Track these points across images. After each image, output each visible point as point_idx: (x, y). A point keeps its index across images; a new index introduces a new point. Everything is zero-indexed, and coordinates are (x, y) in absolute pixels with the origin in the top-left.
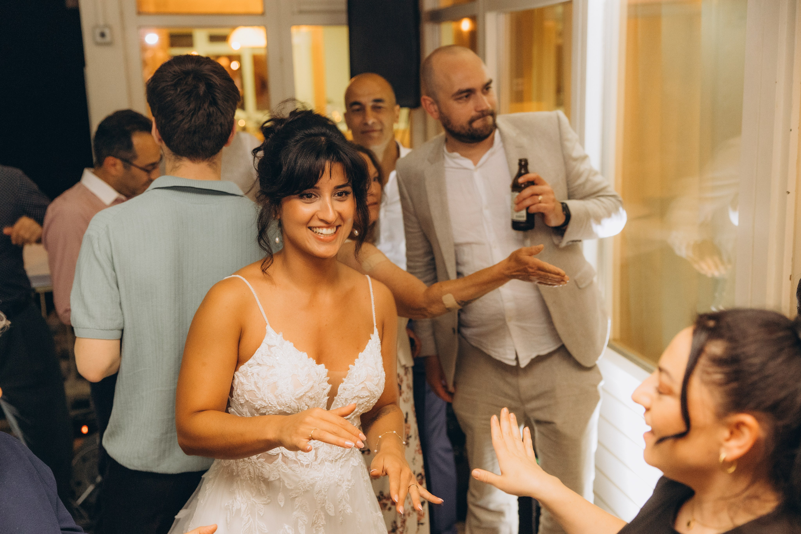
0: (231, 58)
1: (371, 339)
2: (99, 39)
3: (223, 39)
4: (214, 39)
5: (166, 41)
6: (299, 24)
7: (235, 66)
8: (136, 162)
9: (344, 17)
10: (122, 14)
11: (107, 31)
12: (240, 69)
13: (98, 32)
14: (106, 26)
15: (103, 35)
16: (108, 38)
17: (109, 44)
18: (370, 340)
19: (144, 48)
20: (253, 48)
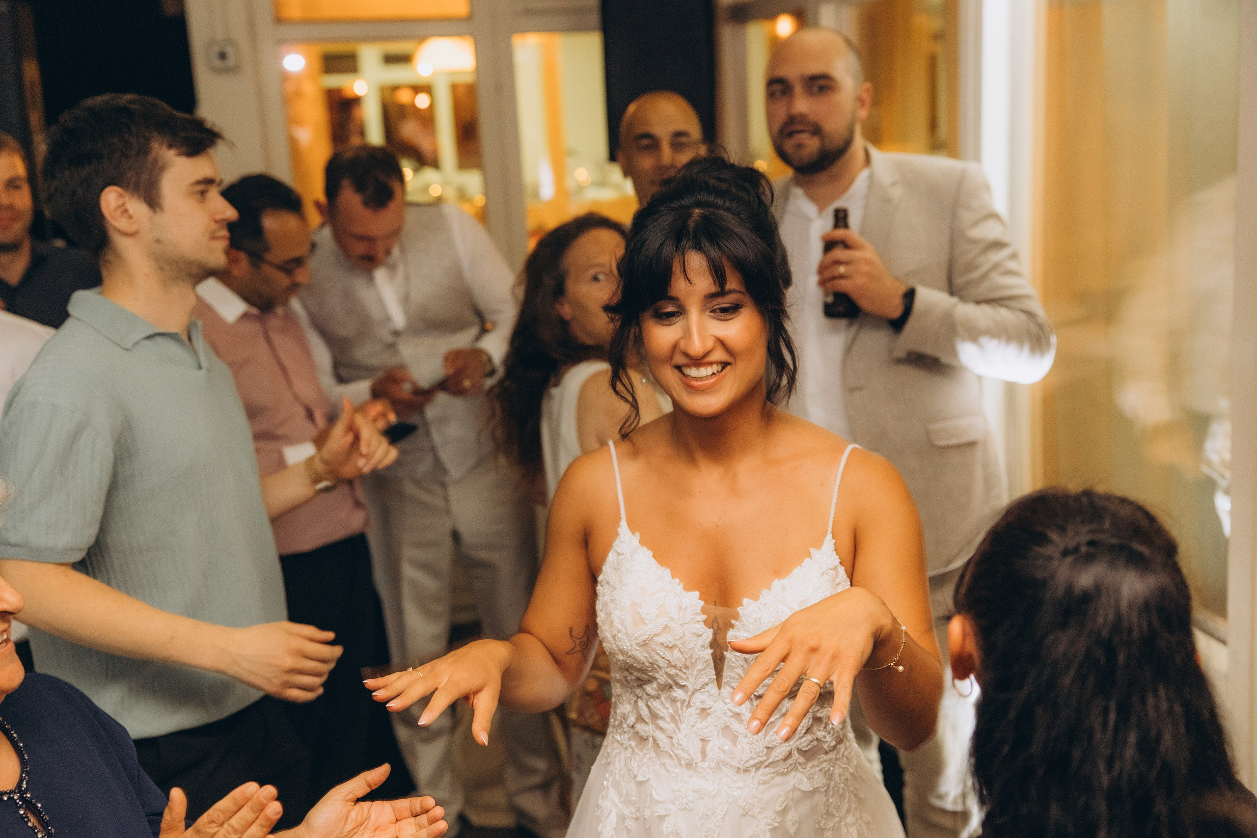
0: (417, 89)
1: (810, 557)
2: (218, 63)
3: (404, 59)
4: (391, 59)
5: (317, 64)
6: (524, 30)
7: (422, 101)
8: (269, 257)
9: (595, 18)
10: (251, 23)
11: (230, 50)
12: (431, 107)
13: (216, 50)
14: (229, 41)
15: (223, 56)
16: (231, 61)
17: (233, 70)
18: (807, 560)
19: (285, 77)
20: (452, 74)
